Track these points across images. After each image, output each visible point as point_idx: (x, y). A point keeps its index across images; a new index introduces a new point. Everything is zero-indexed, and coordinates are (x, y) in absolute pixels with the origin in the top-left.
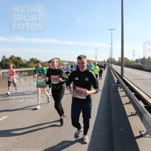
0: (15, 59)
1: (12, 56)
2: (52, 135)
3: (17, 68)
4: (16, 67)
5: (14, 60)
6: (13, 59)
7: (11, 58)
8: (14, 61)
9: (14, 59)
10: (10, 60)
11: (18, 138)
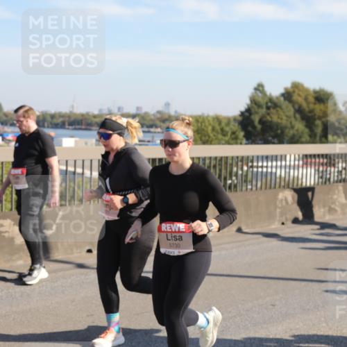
0: (306, 99)
1: (296, 86)
3: (313, 142)
4: (306, 137)
5: (300, 106)
6: (295, 97)
7: (287, 95)
8: (299, 110)
9: (301, 100)
10: (285, 104)
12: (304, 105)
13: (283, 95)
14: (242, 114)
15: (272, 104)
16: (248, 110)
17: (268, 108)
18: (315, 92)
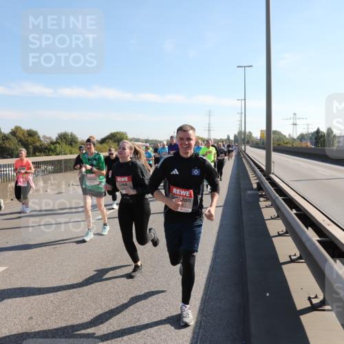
0: (23, 135)
1: (17, 128)
3: (29, 157)
5: (20, 139)
6: (18, 134)
10: (12, 138)
11: (31, 318)
12: (23, 138)
13: (11, 133)
15: (5, 138)
17: (3, 140)
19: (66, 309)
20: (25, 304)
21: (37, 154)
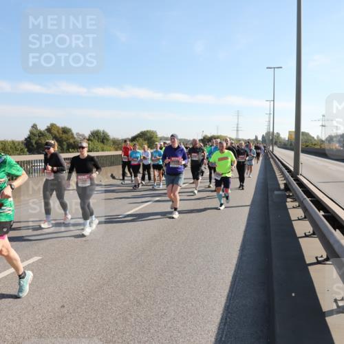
0: (58, 132)
1: (52, 125)
2: (138, 302)
4: (59, 150)
5: (56, 135)
6: (53, 131)
7: (49, 130)
8: (55, 137)
9: (56, 132)
10: (48, 134)
11: (63, 306)
12: (57, 135)
13: (47, 130)
14: (26, 139)
15: (41, 134)
16: (29, 137)
17: (40, 136)
18: (62, 128)
19: (96, 299)
20: (58, 293)
21: (70, 150)
